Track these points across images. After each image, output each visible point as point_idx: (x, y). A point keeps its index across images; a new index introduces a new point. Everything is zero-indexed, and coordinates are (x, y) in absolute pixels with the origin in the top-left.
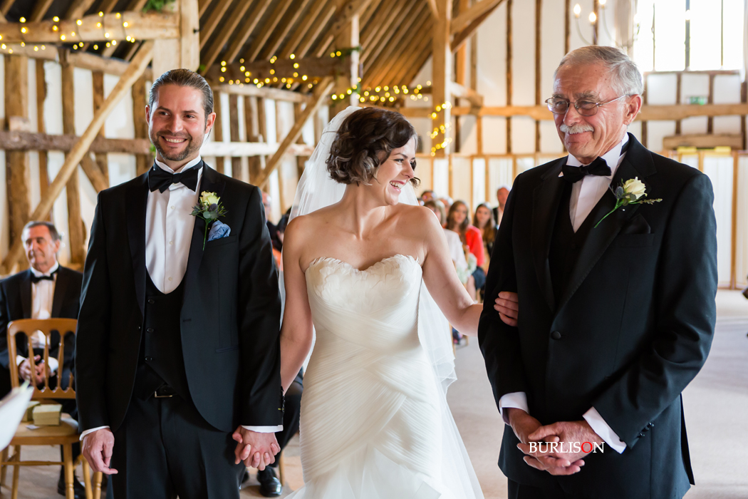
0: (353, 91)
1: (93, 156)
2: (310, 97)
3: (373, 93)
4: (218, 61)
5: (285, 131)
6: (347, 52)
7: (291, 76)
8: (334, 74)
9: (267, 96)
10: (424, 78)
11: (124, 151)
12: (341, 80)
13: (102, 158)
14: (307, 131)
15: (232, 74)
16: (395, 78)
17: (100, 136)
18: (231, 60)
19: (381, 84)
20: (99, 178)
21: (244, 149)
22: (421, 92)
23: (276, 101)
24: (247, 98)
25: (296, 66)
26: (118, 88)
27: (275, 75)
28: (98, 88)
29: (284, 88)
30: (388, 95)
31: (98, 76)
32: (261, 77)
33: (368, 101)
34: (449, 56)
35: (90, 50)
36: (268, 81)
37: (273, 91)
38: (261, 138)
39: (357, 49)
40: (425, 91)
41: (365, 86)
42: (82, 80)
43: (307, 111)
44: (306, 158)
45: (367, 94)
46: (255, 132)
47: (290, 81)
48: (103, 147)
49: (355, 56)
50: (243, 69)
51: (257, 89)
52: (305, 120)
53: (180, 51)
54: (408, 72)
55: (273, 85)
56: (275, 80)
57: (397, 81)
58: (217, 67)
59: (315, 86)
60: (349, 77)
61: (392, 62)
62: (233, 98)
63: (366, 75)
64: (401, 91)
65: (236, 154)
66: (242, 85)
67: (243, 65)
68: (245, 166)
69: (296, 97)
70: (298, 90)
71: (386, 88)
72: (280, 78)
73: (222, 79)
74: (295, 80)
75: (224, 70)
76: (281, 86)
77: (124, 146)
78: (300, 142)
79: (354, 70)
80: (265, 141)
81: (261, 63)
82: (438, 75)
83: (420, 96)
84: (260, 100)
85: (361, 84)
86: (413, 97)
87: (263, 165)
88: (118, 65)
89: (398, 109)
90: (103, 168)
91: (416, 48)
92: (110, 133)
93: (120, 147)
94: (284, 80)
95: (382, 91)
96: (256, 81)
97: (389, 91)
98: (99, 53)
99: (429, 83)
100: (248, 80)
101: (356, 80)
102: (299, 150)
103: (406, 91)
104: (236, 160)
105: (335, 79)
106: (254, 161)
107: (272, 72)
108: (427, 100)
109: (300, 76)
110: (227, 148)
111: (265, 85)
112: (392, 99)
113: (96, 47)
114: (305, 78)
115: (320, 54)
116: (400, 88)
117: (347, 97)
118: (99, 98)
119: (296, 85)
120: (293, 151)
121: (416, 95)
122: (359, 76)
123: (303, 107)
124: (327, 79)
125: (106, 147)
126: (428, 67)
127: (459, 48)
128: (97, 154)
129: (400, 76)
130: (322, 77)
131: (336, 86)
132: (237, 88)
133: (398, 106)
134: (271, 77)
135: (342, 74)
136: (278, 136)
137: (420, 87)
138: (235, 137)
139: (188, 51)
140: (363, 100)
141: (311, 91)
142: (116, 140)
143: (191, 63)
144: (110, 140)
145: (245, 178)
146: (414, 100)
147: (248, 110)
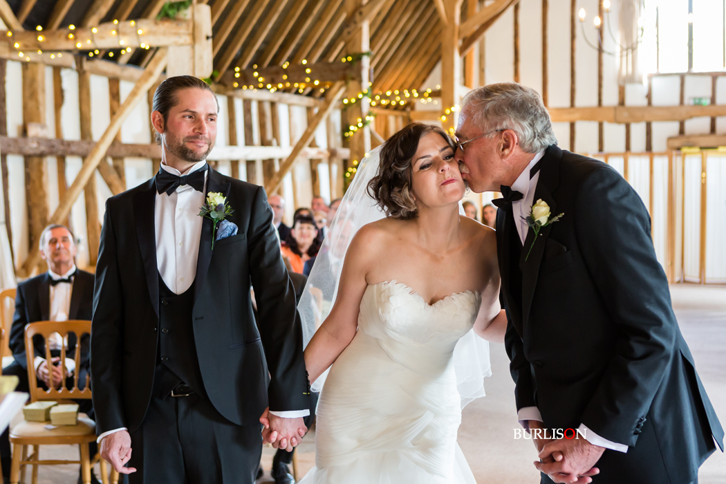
0: (364, 95)
1: (110, 161)
2: (322, 102)
3: (384, 97)
4: (232, 67)
5: (299, 135)
6: (358, 57)
7: (303, 81)
8: (345, 79)
9: (280, 101)
10: (434, 82)
11: (140, 155)
12: (352, 84)
13: (119, 163)
14: (320, 134)
15: (246, 80)
16: (405, 82)
17: (116, 141)
18: (245, 66)
19: (391, 88)
20: (116, 182)
21: (259, 153)
22: (430, 95)
23: (289, 105)
24: (260, 103)
25: (308, 71)
26: (134, 94)
27: (288, 80)
28: (115, 95)
29: (297, 93)
30: (398, 98)
31: (114, 82)
32: (274, 82)
33: (379, 105)
34: (458, 60)
35: (106, 57)
36: (280, 86)
37: (286, 95)
38: (274, 142)
39: (368, 54)
40: (435, 94)
41: (377, 90)
42: (99, 87)
43: (319, 115)
44: (319, 161)
45: (378, 98)
46: (269, 136)
47: (303, 86)
48: (119, 152)
49: (366, 61)
50: (256, 74)
51: (270, 94)
52: (317, 124)
53: (193, 57)
54: (418, 76)
55: (286, 90)
56: (288, 85)
57: (408, 85)
58: (231, 72)
59: (327, 91)
60: (360, 81)
61: (403, 66)
62: (247, 103)
63: (376, 81)
64: (411, 94)
65: (251, 158)
66: (256, 90)
67: (256, 70)
68: (259, 169)
69: (308, 101)
70: (310, 95)
71: (397, 92)
72: (292, 82)
73: (236, 85)
74: (308, 85)
75: (237, 75)
76: (294, 90)
77: (140, 151)
78: (313, 145)
79: (365, 74)
80: (278, 144)
81: (274, 68)
82: (447, 78)
83: (430, 99)
84: (273, 104)
85: (372, 88)
86: (423, 100)
87: (277, 168)
88: (133, 71)
89: (409, 113)
90: (120, 172)
91: (426, 53)
92: (126, 138)
93: (137, 152)
94: (296, 85)
95: (393, 95)
96: (269, 86)
97: (399, 95)
98: (115, 59)
99: (438, 87)
100: (261, 85)
101: (366, 84)
102: (312, 153)
103: (416, 95)
104: (250, 164)
105: (346, 84)
106: (268, 164)
107: (285, 77)
108: (437, 103)
109: (312, 81)
110: (242, 152)
111: (278, 90)
112: (402, 103)
113: (111, 54)
114: (317, 83)
115: (331, 59)
116: (410, 92)
117: (358, 101)
118: (115, 104)
119: (309, 90)
120: (306, 154)
121: (426, 98)
122: (370, 80)
123: (316, 111)
124: (338, 84)
125: (123, 152)
126: (438, 71)
127: (467, 52)
128: (114, 158)
129: (411, 80)
130: (334, 81)
131: (347, 91)
132: (251, 93)
133: (408, 109)
134: (284, 82)
135: (353, 79)
136: (291, 140)
137: (429, 91)
138: (249, 141)
139: (201, 58)
140: (374, 104)
141: (323, 95)
142: (132, 145)
143: (204, 70)
144: (126, 145)
145: (259, 181)
146: (424, 104)
147: (262, 114)
